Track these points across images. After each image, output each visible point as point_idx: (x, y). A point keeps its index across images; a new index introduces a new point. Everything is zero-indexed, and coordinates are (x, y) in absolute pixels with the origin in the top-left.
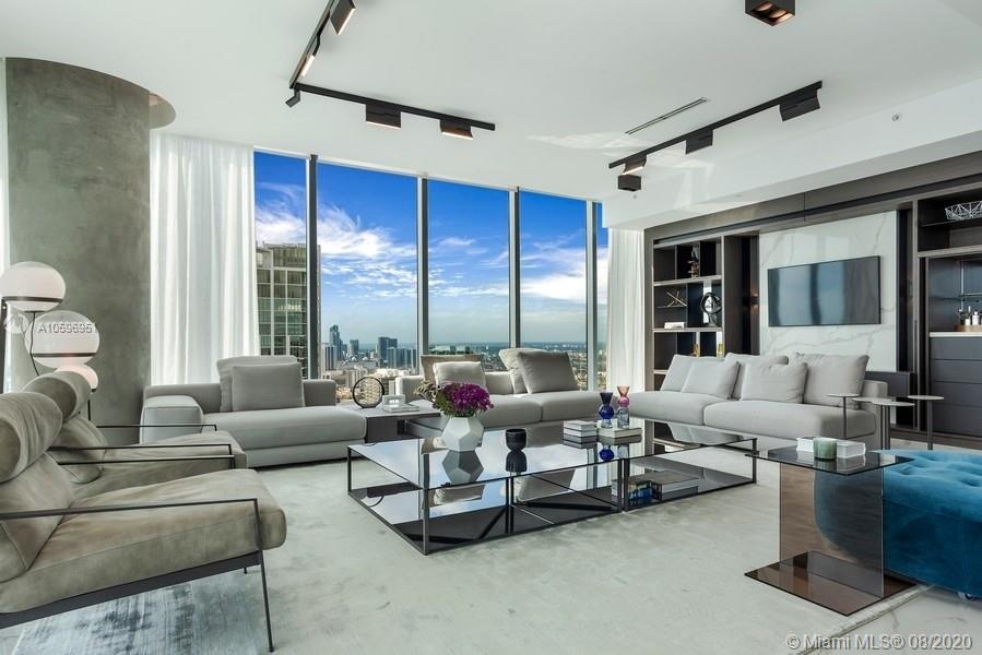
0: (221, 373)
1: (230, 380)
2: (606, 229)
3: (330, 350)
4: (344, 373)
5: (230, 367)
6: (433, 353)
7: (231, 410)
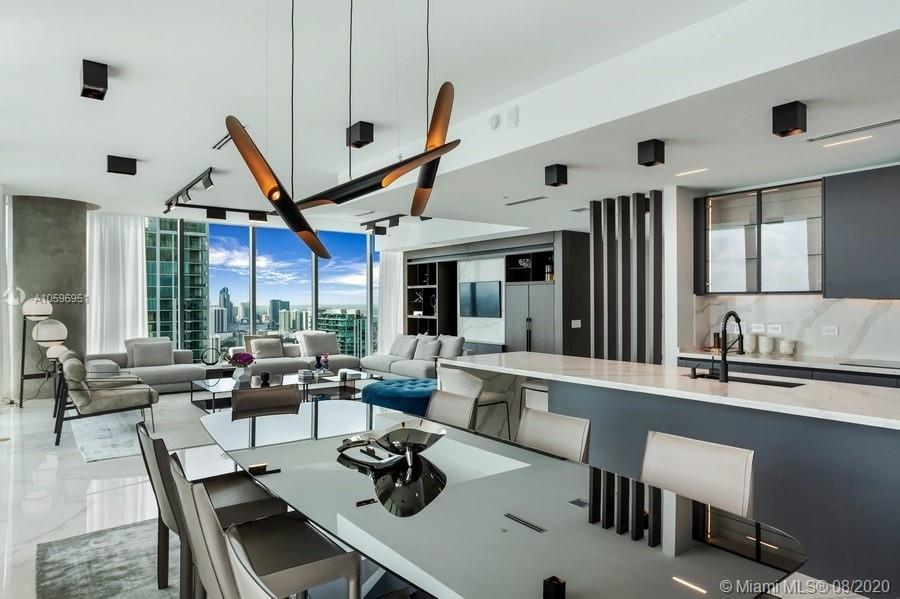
0: (127, 348)
1: (132, 352)
2: (378, 253)
3: (219, 314)
4: (234, 335)
5: (133, 344)
6: (324, 316)
7: (133, 367)
